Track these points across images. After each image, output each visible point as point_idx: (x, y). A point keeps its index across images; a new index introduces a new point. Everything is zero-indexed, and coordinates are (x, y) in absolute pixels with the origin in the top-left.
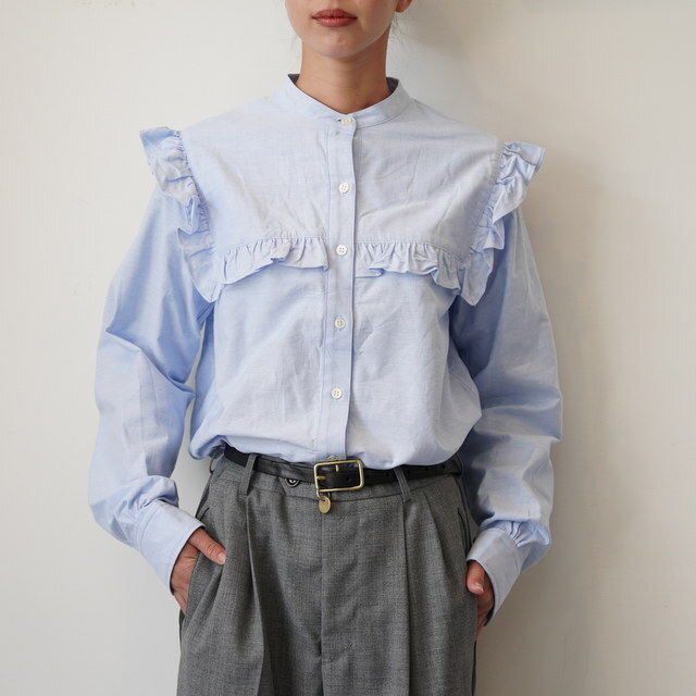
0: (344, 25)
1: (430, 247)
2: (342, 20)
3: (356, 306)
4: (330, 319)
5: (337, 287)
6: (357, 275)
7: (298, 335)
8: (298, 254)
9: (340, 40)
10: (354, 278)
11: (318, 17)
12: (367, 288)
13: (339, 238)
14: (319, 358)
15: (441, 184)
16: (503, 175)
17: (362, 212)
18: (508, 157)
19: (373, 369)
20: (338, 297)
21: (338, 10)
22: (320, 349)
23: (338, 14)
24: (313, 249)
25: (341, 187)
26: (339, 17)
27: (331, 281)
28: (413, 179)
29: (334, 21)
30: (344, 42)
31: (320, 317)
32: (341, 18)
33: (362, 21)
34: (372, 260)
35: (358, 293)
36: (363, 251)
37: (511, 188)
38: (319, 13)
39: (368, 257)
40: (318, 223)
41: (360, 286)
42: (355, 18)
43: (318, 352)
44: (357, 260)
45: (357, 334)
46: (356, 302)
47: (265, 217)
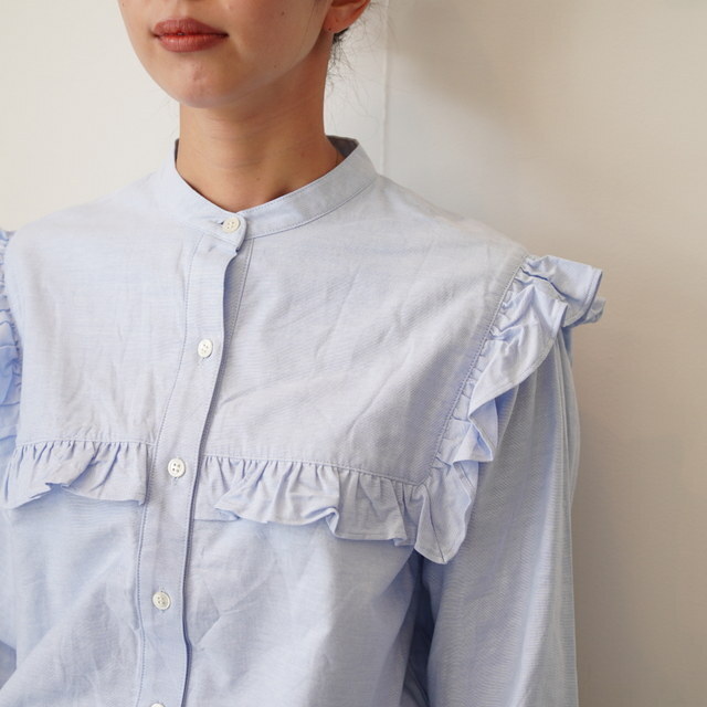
0: (200, 47)
1: (328, 471)
2: (197, 39)
3: (193, 570)
4: (144, 591)
5: (159, 536)
6: (196, 517)
7: (99, 606)
8: (100, 472)
9: (197, 76)
10: (192, 521)
11: (159, 34)
12: (212, 540)
13: (175, 444)
14: (136, 645)
15: (381, 339)
16: (504, 322)
17: (224, 395)
18: (523, 285)
19: (222, 679)
20: (159, 554)
21: (190, 21)
22: (137, 633)
23: (191, 27)
24: (126, 465)
25: (201, 346)
26: (192, 34)
27: (151, 524)
28: (330, 331)
29: (182, 42)
30: (204, 80)
31: (128, 585)
32: (198, 36)
33: (236, 39)
34: (226, 488)
35: (197, 548)
36: (212, 472)
37: (515, 347)
38: (160, 25)
39: (220, 483)
40: (148, 412)
41: (201, 535)
42: (225, 35)
43: (134, 636)
44: (201, 486)
45: (192, 620)
46: (194, 563)
47: (73, 397)
